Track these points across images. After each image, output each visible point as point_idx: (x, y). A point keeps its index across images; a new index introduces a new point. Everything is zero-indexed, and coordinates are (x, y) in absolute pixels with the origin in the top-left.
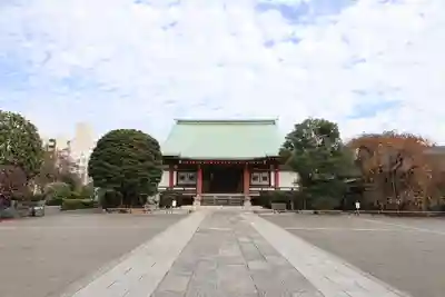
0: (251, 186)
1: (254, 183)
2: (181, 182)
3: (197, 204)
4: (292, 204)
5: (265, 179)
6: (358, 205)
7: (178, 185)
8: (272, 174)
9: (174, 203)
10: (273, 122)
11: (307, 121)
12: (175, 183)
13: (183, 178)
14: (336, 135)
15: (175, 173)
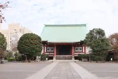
1: (76, 51)
2: (48, 51)
3: (54, 59)
5: (80, 49)
6: (112, 59)
7: (47, 52)
9: (47, 59)
10: (85, 25)
11: (94, 29)
12: (45, 51)
13: (48, 49)
14: (104, 34)
15: (45, 47)
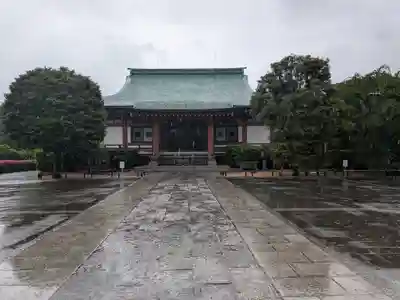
0: (216, 142)
1: (219, 139)
3: (152, 164)
4: (264, 162)
7: (133, 143)
8: (240, 129)
9: (122, 165)
10: (240, 71)
12: (129, 141)
14: (327, 75)
15: (129, 129)
